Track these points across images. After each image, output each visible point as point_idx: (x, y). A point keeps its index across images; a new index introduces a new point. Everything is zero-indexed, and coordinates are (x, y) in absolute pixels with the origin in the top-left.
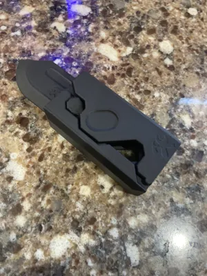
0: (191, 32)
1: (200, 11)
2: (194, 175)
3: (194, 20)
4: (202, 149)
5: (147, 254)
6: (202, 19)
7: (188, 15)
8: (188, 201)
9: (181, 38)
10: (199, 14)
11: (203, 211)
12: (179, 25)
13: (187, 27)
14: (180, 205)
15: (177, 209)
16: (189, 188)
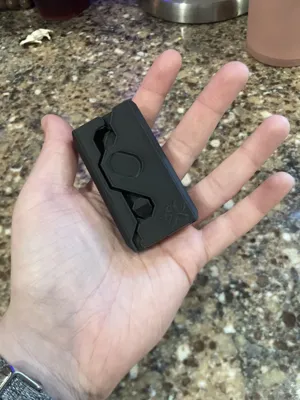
0: (211, 164)
1: (223, 141)
2: (196, 299)
3: (215, 151)
4: (207, 275)
5: (145, 369)
6: (224, 150)
7: (210, 148)
8: (188, 322)
9: (200, 170)
10: (221, 145)
11: (202, 332)
12: (200, 158)
13: (207, 160)
14: (180, 326)
15: (177, 330)
16: (190, 311)
